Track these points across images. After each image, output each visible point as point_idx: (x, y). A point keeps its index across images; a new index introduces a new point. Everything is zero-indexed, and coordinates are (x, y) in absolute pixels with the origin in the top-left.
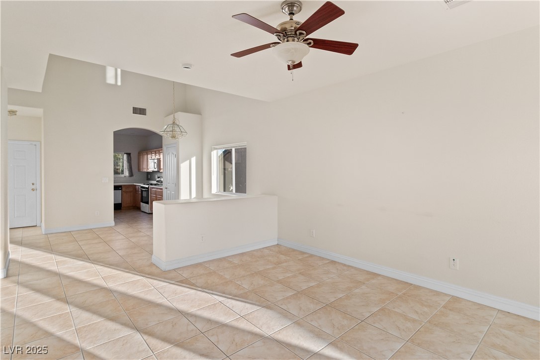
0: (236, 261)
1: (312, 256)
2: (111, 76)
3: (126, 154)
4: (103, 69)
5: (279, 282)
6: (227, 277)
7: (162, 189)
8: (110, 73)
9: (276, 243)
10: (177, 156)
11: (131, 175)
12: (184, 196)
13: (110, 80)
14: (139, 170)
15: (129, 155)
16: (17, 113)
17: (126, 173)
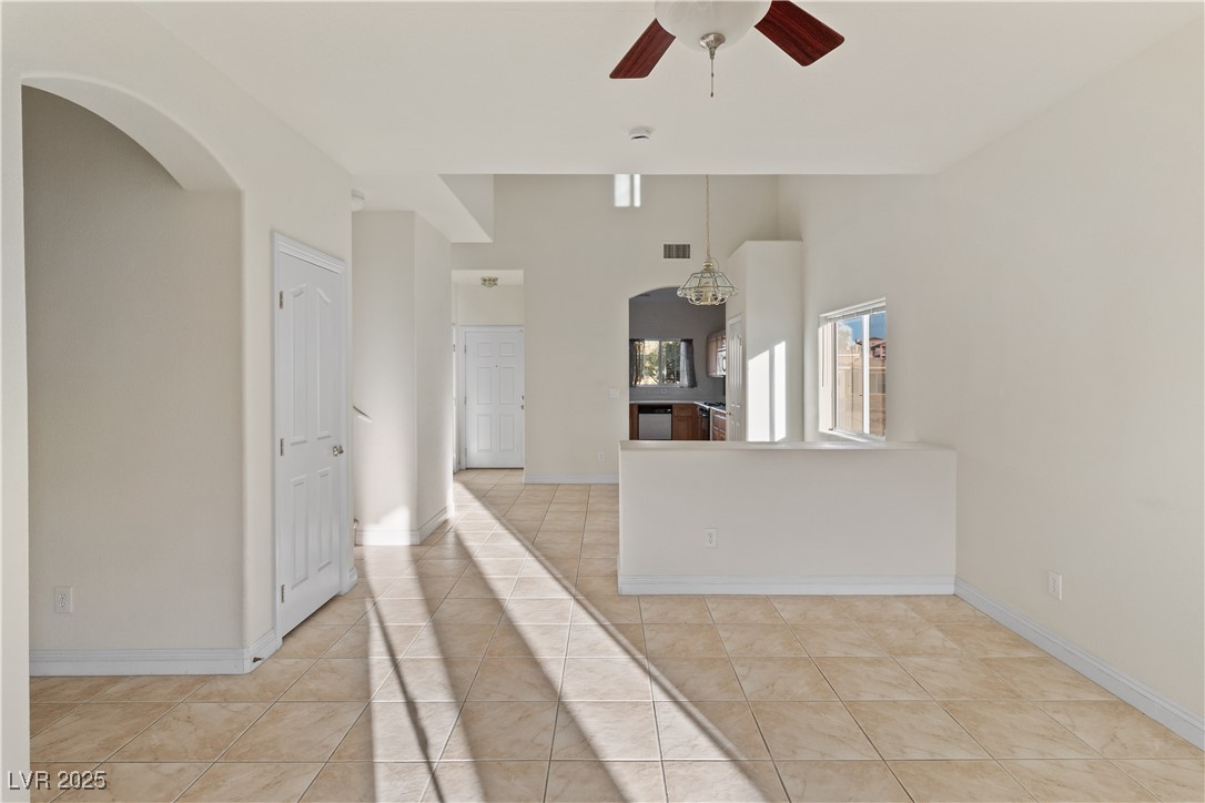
0: (787, 613)
1: (1046, 660)
2: (625, 192)
3: (685, 340)
4: (608, 181)
5: (852, 707)
6: (729, 646)
7: (724, 415)
8: (622, 185)
9: (950, 590)
10: (743, 343)
11: (693, 383)
12: (757, 432)
13: (622, 200)
14: (707, 372)
15: (689, 342)
16: (498, 282)
17: (684, 380)
